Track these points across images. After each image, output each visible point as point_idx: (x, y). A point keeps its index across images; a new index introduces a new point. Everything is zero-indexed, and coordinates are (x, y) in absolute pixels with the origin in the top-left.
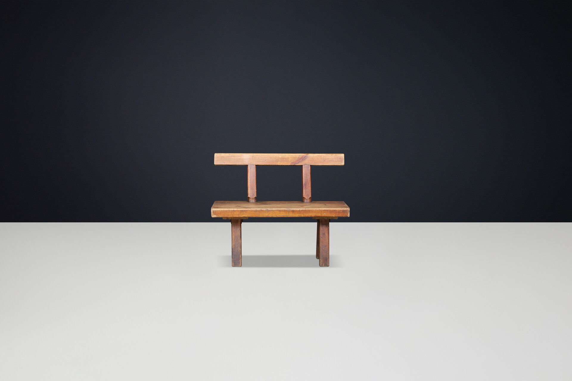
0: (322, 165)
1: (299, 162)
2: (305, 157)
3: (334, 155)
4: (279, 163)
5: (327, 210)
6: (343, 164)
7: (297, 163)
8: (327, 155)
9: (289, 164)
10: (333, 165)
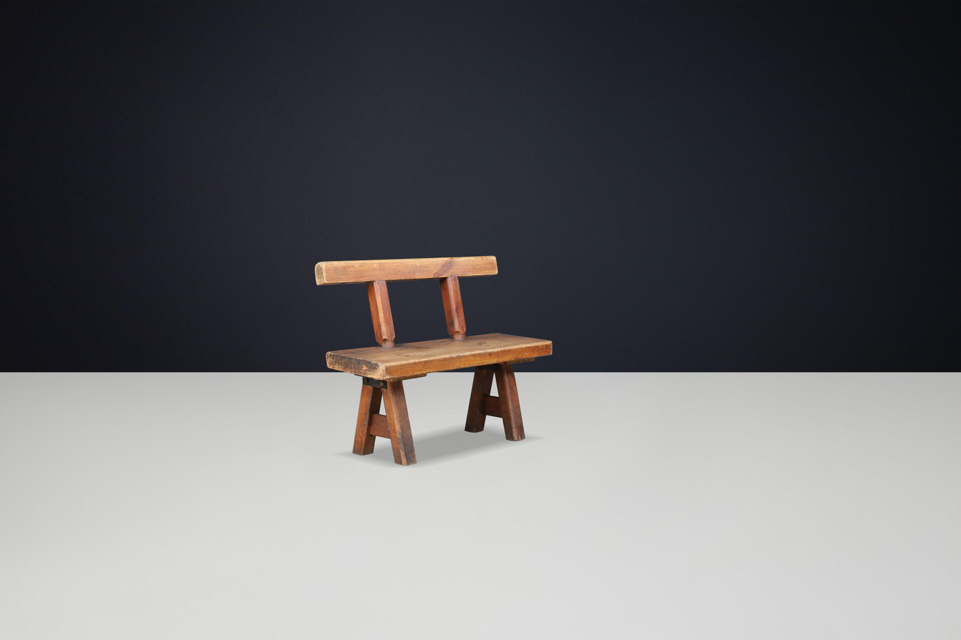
0: (473, 275)
1: (443, 272)
2: (450, 263)
3: (484, 258)
4: (419, 276)
5: (529, 348)
6: (496, 272)
7: (442, 274)
8: (476, 259)
9: (431, 277)
10: (485, 274)
